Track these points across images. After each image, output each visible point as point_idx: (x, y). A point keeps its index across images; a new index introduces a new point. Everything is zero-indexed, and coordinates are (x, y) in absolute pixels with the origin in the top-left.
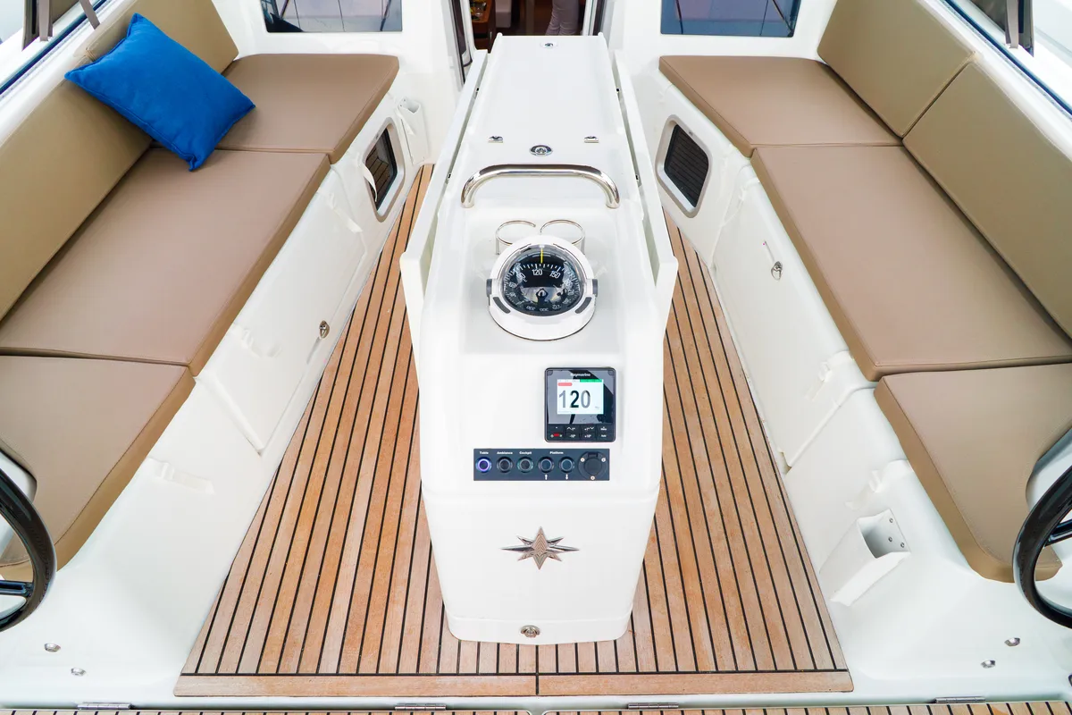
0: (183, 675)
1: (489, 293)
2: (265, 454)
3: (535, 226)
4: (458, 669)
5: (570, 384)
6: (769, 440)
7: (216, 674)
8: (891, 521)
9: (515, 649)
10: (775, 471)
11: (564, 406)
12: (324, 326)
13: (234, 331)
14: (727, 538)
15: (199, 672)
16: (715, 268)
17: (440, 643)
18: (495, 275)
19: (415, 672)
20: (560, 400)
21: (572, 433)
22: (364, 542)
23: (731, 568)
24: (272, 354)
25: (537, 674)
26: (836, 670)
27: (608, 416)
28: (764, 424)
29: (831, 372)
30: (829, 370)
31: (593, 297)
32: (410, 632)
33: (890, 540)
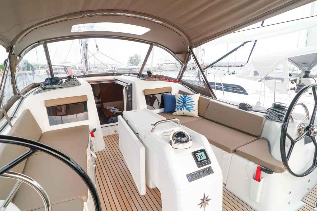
5: (198, 154)
18: (171, 139)
20: (198, 158)
21: (203, 164)
27: (208, 158)
31: (191, 138)
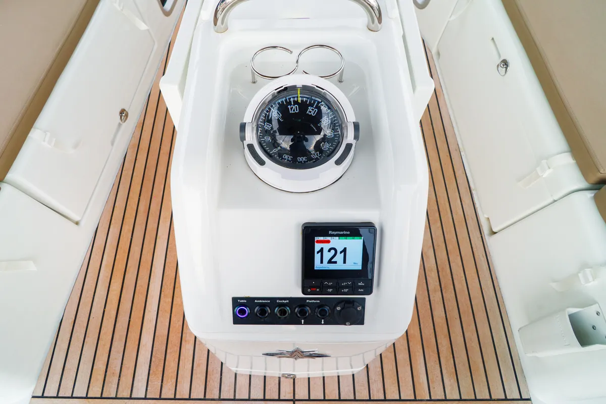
0: (33, 397)
1: (243, 138)
2: (82, 224)
3: (291, 52)
4: (235, 396)
5: (328, 242)
6: (477, 206)
7: (57, 397)
8: (598, 314)
9: (277, 380)
10: (481, 234)
11: (322, 262)
12: (123, 114)
13: (35, 135)
14: (441, 290)
15: (45, 395)
16: (438, 54)
17: (221, 375)
18: (249, 117)
19: (203, 397)
20: (317, 257)
21: (330, 287)
22: (162, 293)
23: (444, 315)
24: (76, 146)
25: (294, 400)
26: (521, 399)
28: (473, 192)
29: (551, 170)
30: (549, 168)
31: (354, 142)
32: (199, 365)
33: (594, 327)
